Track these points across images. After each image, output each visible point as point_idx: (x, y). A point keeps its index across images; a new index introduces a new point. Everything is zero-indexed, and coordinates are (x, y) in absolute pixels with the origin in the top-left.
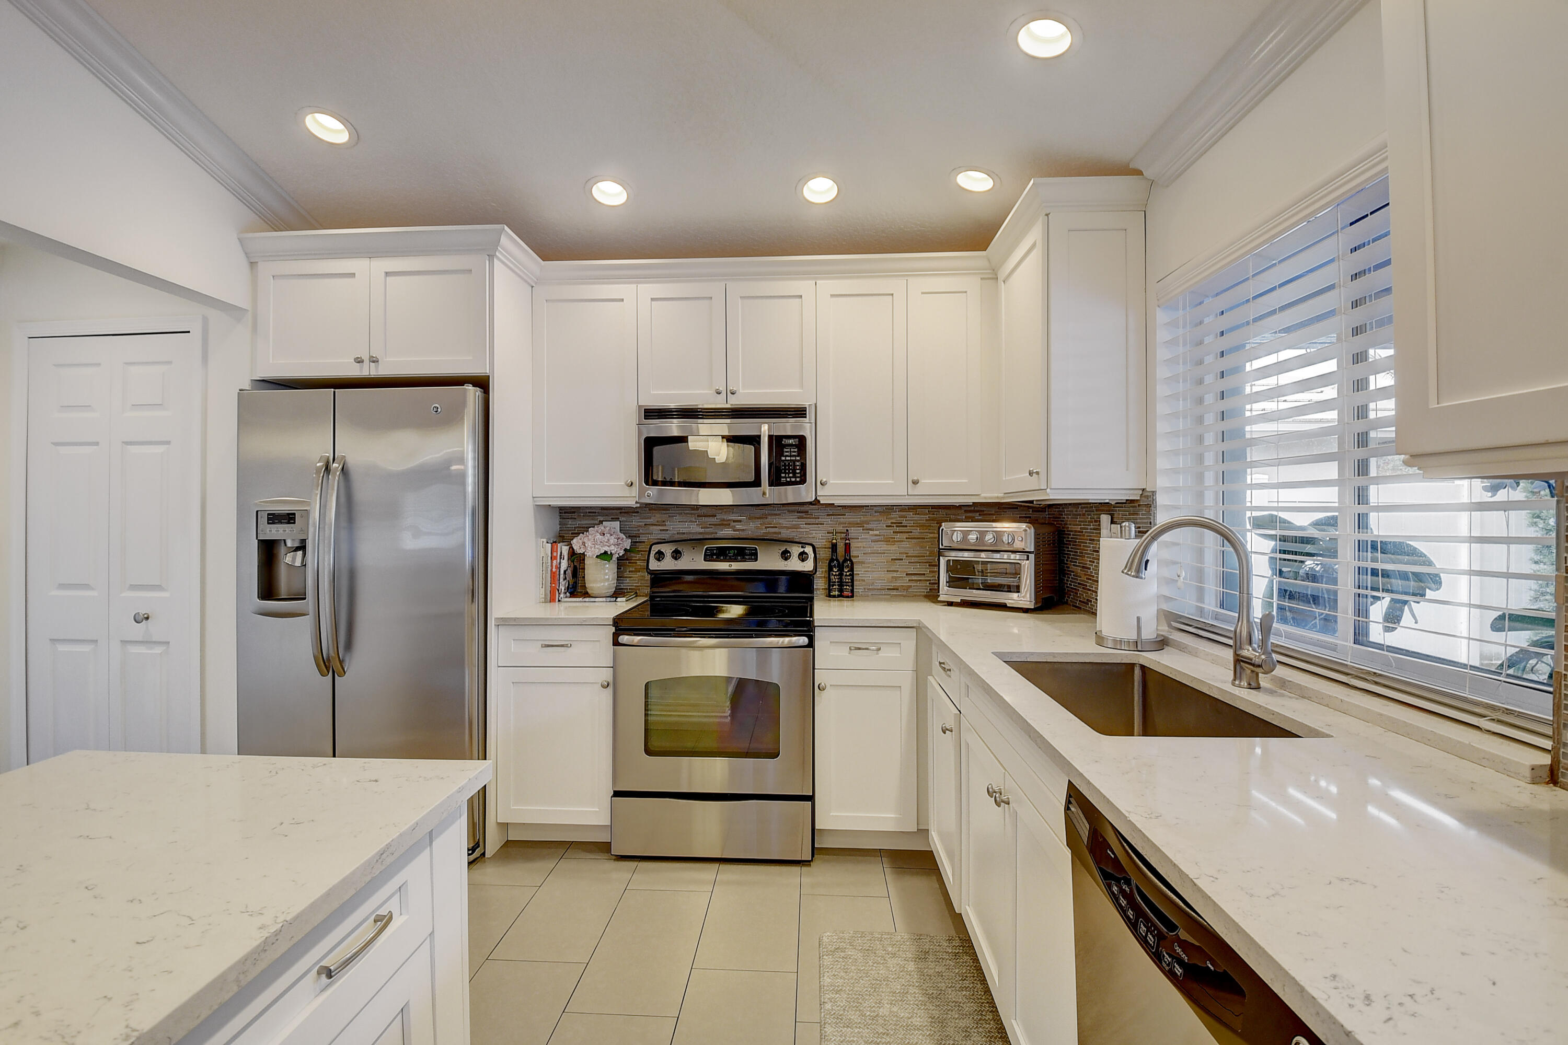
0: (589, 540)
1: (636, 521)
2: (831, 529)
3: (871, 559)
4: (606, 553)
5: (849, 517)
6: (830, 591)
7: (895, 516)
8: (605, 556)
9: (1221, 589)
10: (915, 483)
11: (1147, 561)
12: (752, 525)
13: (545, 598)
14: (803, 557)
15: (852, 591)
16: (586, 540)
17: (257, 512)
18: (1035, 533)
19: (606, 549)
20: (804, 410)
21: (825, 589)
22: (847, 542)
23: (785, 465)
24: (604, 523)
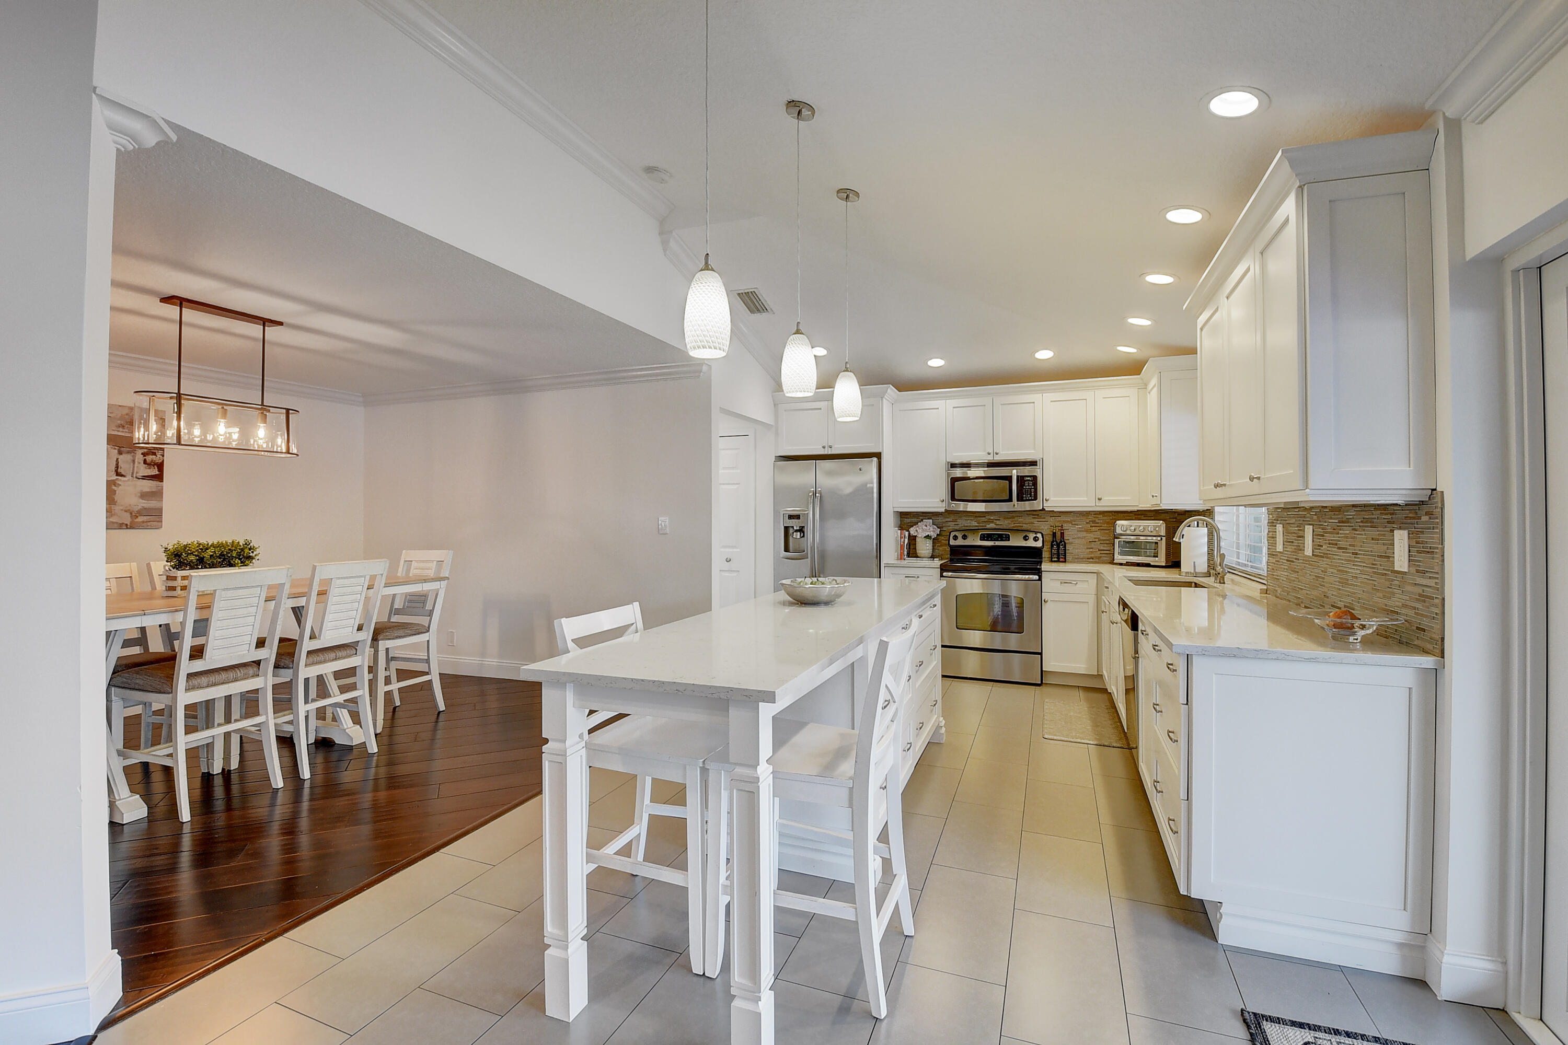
0: (919, 529)
1: (940, 520)
2: (1052, 525)
3: (1077, 541)
4: (928, 535)
5: (1063, 518)
6: (1052, 558)
7: (1091, 518)
8: (928, 537)
9: (1249, 553)
10: (1100, 499)
11: (1183, 535)
12: (1006, 522)
13: (898, 557)
14: (1036, 539)
15: (1065, 558)
16: (917, 529)
17: (783, 514)
18: (1166, 526)
19: (929, 533)
20: (1036, 462)
21: (1049, 558)
22: (1062, 531)
23: (1026, 491)
24: (924, 520)
